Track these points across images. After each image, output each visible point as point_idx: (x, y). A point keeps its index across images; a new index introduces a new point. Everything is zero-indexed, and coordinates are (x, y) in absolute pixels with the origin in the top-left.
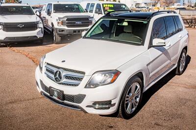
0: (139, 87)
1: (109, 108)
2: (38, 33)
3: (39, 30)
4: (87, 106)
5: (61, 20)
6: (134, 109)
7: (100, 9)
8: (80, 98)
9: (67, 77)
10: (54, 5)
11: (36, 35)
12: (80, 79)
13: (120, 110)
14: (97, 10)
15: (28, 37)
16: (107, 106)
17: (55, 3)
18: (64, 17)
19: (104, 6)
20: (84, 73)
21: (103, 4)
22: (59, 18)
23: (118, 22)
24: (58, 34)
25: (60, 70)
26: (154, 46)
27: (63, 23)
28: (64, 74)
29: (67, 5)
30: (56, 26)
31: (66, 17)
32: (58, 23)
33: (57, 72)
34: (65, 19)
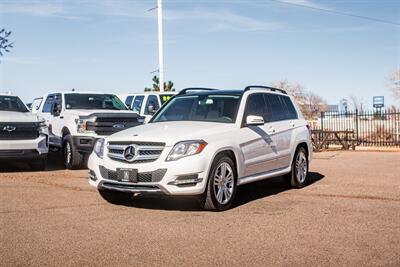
0: (230, 171)
1: (195, 184)
2: (40, 144)
3: (41, 138)
4: (169, 183)
5: (85, 121)
6: (226, 200)
7: (155, 106)
8: (160, 174)
9: (141, 152)
10: (66, 95)
11: (36, 147)
12: (159, 152)
13: (209, 192)
14: (151, 107)
15: (22, 151)
16: (193, 181)
17: (67, 92)
18: (91, 116)
19: (164, 98)
20: (163, 144)
21: (161, 96)
22: (81, 117)
23: (199, 99)
24: (78, 148)
25: (134, 145)
26: (248, 126)
27: (88, 126)
28: (137, 148)
29: (91, 96)
30: (74, 132)
31: (95, 114)
32: (79, 127)
33: (127, 149)
34: (93, 120)
